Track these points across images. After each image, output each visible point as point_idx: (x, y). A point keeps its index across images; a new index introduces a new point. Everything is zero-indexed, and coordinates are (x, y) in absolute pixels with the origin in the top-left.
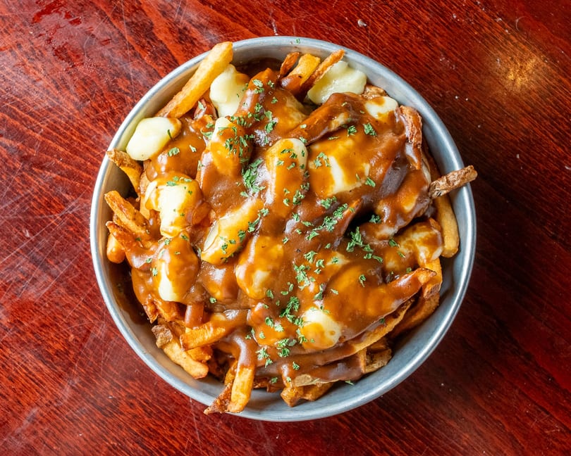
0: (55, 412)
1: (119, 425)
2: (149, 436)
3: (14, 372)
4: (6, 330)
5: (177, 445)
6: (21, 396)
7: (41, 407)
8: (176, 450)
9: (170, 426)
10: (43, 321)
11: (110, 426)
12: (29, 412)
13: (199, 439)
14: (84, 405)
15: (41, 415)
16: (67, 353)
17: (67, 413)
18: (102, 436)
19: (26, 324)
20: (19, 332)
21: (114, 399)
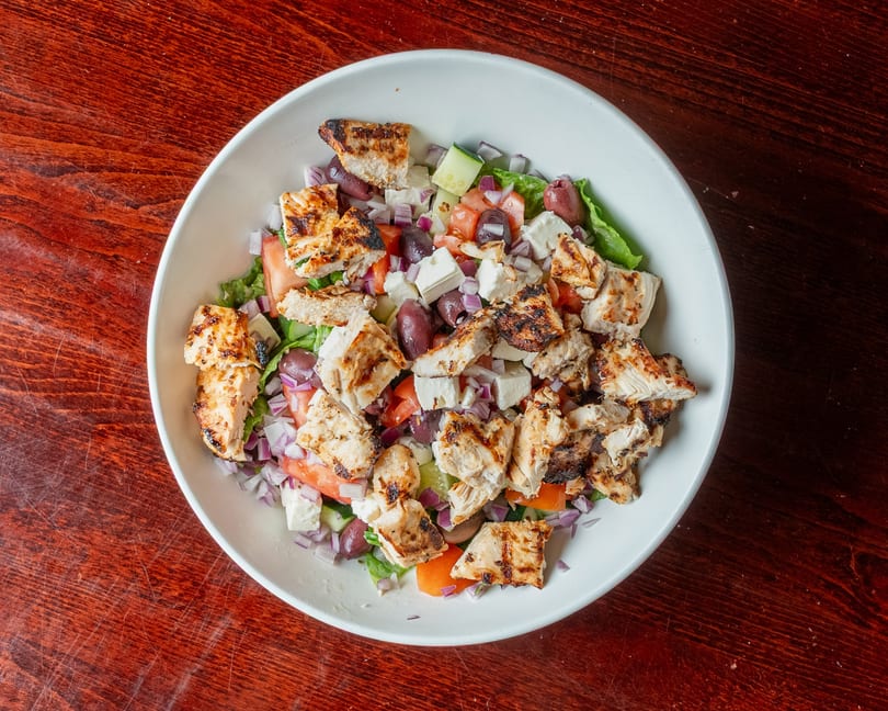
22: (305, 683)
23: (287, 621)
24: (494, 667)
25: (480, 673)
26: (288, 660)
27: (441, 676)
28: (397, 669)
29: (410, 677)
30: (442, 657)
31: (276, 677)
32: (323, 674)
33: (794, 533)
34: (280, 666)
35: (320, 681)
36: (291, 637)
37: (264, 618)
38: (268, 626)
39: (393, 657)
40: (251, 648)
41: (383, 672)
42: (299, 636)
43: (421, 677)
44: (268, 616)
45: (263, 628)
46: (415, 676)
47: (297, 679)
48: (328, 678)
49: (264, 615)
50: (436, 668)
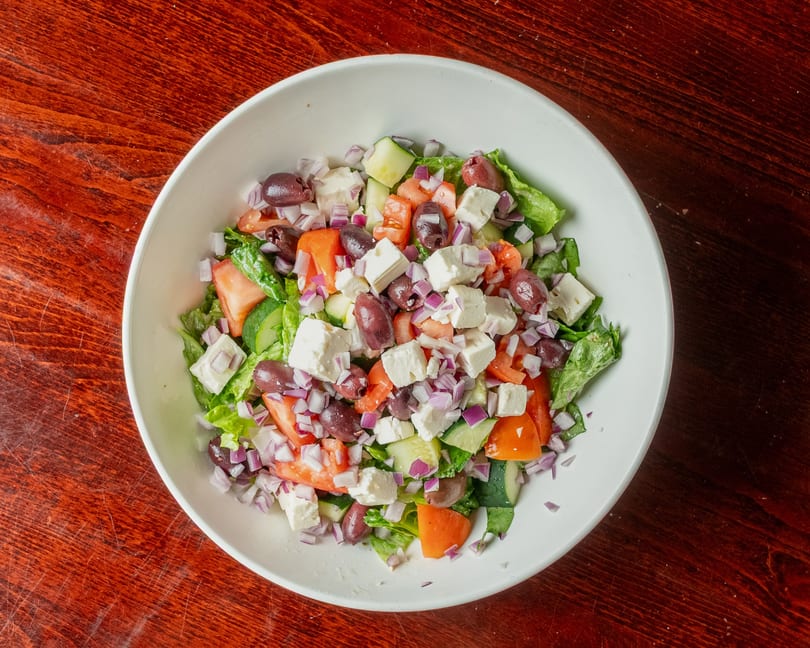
22: (254, 635)
23: (240, 575)
24: (429, 632)
25: (416, 638)
26: (239, 613)
27: (380, 638)
28: (339, 629)
29: (351, 636)
30: (383, 620)
31: (226, 627)
32: (270, 628)
33: (717, 530)
34: (230, 617)
35: (266, 634)
36: (243, 591)
37: (219, 572)
38: (221, 579)
39: (337, 617)
40: (205, 599)
41: (327, 630)
42: (250, 591)
43: (361, 637)
44: (223, 570)
45: (218, 581)
46: (356, 636)
47: (245, 631)
48: (275, 632)
49: (220, 569)
50: (377, 631)
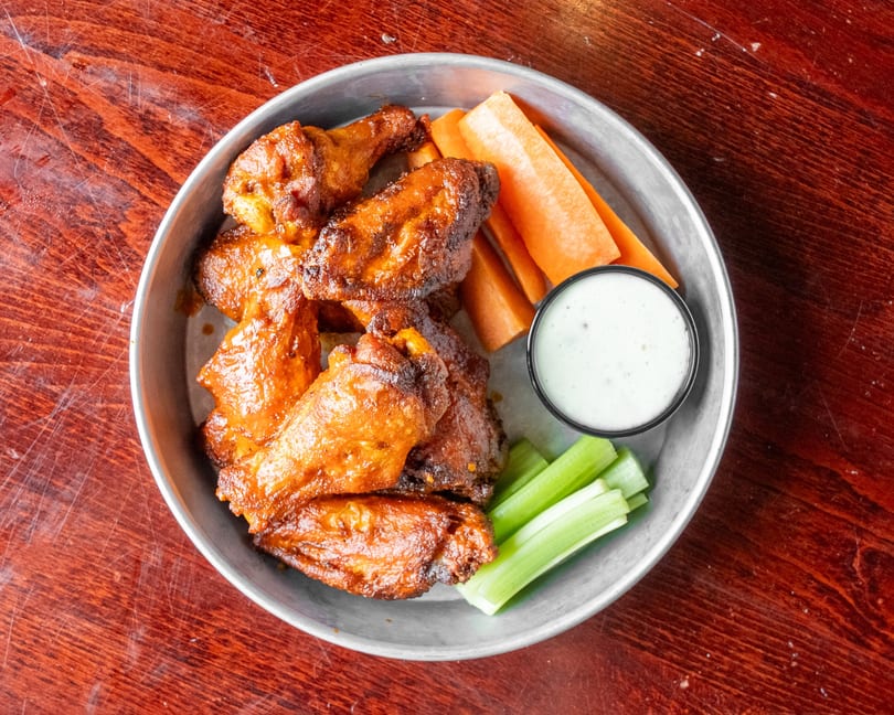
0: (125, 682)
1: (216, 674)
2: (262, 676)
3: (53, 646)
4: (25, 591)
5: (302, 678)
6: (72, 674)
7: (105, 681)
8: (302, 683)
9: (285, 654)
10: (72, 565)
11: (206, 679)
12: (90, 692)
13: (329, 661)
14: (161, 661)
15: (108, 690)
16: (118, 598)
17: (142, 679)
18: (197, 694)
19: (49, 576)
20: (43, 589)
21: (198, 642)
22: (109, 664)
23: (90, 580)
25: (345, 668)
26: (88, 633)
27: (294, 668)
28: (234, 655)
29: (251, 667)
31: (69, 653)
32: (135, 655)
33: (784, 517)
34: (76, 639)
35: (128, 663)
36: (94, 602)
37: (60, 574)
38: (61, 585)
39: (230, 638)
40: (39, 614)
41: (215, 657)
43: (266, 667)
44: (64, 571)
45: (57, 588)
46: (258, 666)
47: (98, 659)
48: (141, 659)
49: (59, 570)
50: (288, 658)
